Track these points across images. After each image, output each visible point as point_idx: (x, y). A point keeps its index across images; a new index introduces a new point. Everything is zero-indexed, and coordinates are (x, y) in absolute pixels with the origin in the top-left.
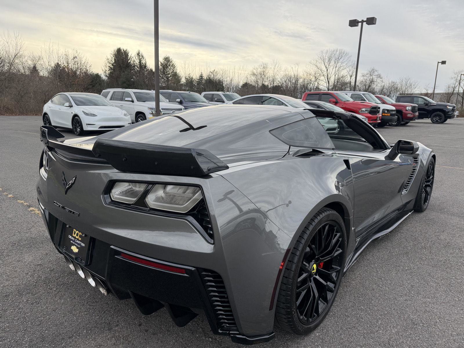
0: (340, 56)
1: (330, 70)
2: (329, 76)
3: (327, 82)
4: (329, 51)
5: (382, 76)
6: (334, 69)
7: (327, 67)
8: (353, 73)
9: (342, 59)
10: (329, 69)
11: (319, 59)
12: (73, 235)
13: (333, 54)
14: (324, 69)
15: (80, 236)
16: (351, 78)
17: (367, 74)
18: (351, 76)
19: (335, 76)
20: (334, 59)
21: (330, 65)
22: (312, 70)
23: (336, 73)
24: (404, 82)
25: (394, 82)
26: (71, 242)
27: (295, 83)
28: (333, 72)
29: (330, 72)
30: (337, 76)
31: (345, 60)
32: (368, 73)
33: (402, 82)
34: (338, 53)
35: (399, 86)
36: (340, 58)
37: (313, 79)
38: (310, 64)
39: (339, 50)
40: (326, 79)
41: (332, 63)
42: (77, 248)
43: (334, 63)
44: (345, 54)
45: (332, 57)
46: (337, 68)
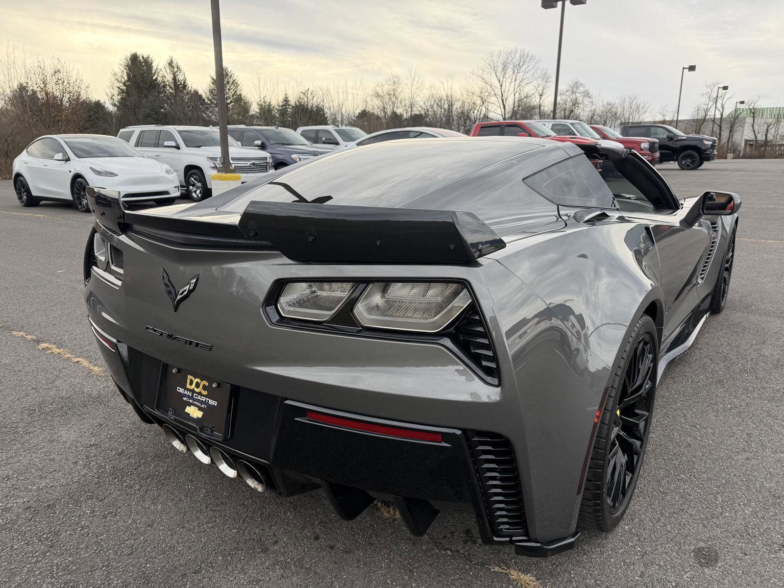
0: (522, 60)
1: (506, 85)
2: (505, 95)
3: (502, 106)
4: (502, 52)
5: (591, 93)
6: (513, 84)
7: (501, 80)
8: (543, 90)
9: (526, 66)
10: (504, 84)
11: (487, 67)
12: (188, 386)
13: (510, 58)
14: (496, 83)
15: (204, 388)
16: (540, 98)
17: (567, 91)
18: (541, 95)
19: (515, 95)
20: (512, 66)
21: (506, 76)
22: (476, 86)
23: (516, 90)
24: (627, 104)
25: (611, 104)
26: (185, 399)
27: (449, 109)
28: (512, 89)
29: (507, 90)
30: (517, 95)
31: (530, 68)
32: (568, 89)
33: (624, 102)
34: (517, 56)
35: (619, 109)
36: (521, 64)
37: (479, 102)
38: (472, 75)
39: (519, 51)
40: (501, 101)
41: (509, 72)
42: (200, 409)
43: (511, 73)
44: (529, 58)
45: (508, 63)
46: (518, 82)
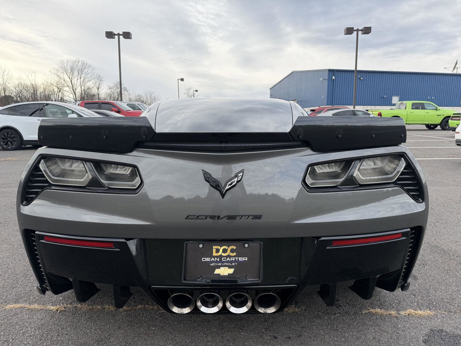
0: (83, 67)
1: (74, 81)
2: (75, 87)
3: (73, 93)
4: (69, 61)
5: (128, 89)
6: (79, 80)
7: (71, 77)
8: (99, 85)
9: (86, 70)
10: (73, 80)
11: (60, 69)
12: (215, 254)
13: (75, 65)
14: (68, 79)
15: (232, 251)
16: (98, 90)
17: (114, 87)
18: (98, 88)
19: (81, 87)
20: (77, 69)
21: (74, 76)
22: (53, 79)
23: (81, 84)
24: (148, 96)
25: (140, 96)
26: (212, 265)
27: (34, 93)
28: (79, 83)
29: (75, 84)
30: (83, 87)
31: (89, 71)
32: (114, 86)
33: (147, 95)
34: (80, 64)
35: (145, 99)
36: (83, 69)
37: (56, 89)
38: (50, 73)
39: (80, 61)
40: (72, 90)
41: (76, 73)
42: (230, 267)
43: (77, 74)
44: (88, 66)
45: (74, 68)
46: (82, 80)
